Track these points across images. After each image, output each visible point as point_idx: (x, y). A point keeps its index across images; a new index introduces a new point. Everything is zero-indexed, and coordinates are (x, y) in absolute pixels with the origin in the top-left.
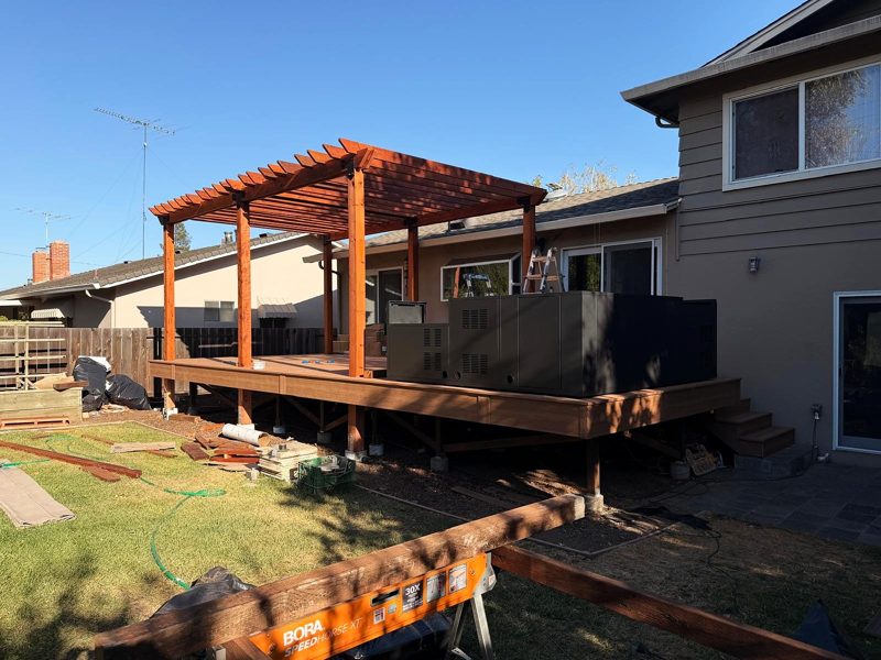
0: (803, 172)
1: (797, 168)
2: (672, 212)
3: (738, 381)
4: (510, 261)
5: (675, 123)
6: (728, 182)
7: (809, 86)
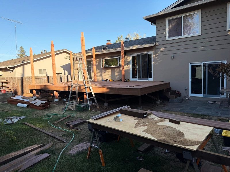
0: (183, 36)
1: (181, 35)
2: (155, 45)
3: (169, 83)
4: (118, 58)
5: (155, 24)
6: (167, 38)
7: (184, 17)
